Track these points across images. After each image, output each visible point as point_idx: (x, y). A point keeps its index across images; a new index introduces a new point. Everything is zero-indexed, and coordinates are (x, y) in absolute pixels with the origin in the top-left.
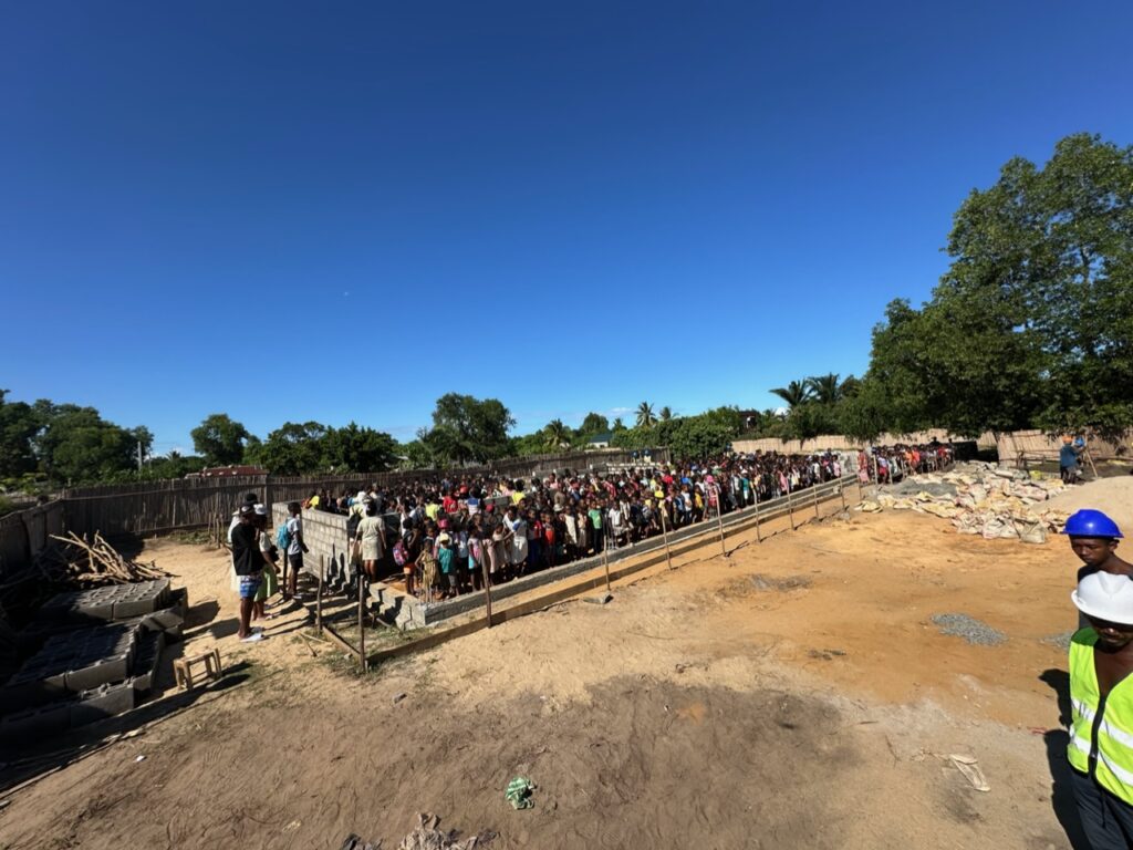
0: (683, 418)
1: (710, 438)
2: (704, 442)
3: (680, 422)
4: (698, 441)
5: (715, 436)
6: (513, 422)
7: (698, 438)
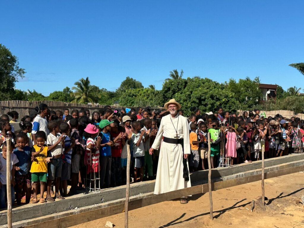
0: (189, 79)
1: (212, 101)
2: (206, 105)
3: (186, 83)
4: (200, 104)
5: (218, 99)
6: (21, 72)
7: (200, 100)
